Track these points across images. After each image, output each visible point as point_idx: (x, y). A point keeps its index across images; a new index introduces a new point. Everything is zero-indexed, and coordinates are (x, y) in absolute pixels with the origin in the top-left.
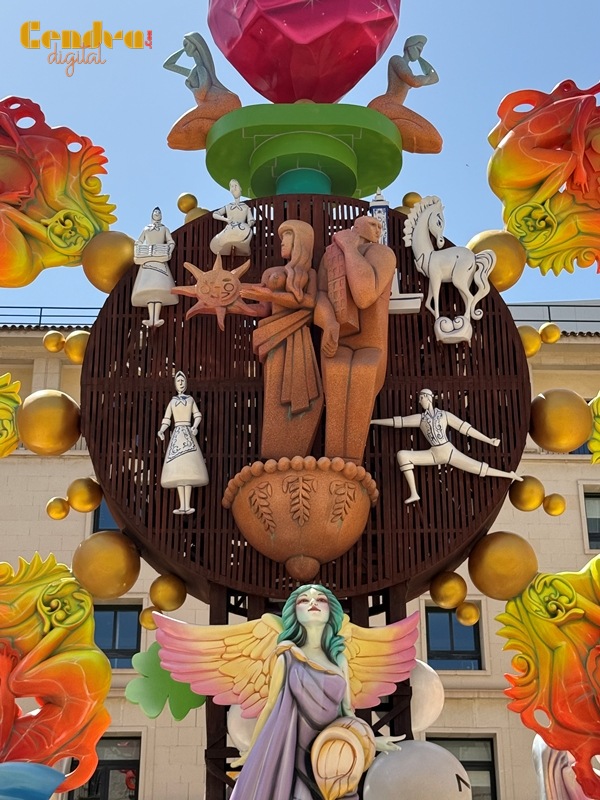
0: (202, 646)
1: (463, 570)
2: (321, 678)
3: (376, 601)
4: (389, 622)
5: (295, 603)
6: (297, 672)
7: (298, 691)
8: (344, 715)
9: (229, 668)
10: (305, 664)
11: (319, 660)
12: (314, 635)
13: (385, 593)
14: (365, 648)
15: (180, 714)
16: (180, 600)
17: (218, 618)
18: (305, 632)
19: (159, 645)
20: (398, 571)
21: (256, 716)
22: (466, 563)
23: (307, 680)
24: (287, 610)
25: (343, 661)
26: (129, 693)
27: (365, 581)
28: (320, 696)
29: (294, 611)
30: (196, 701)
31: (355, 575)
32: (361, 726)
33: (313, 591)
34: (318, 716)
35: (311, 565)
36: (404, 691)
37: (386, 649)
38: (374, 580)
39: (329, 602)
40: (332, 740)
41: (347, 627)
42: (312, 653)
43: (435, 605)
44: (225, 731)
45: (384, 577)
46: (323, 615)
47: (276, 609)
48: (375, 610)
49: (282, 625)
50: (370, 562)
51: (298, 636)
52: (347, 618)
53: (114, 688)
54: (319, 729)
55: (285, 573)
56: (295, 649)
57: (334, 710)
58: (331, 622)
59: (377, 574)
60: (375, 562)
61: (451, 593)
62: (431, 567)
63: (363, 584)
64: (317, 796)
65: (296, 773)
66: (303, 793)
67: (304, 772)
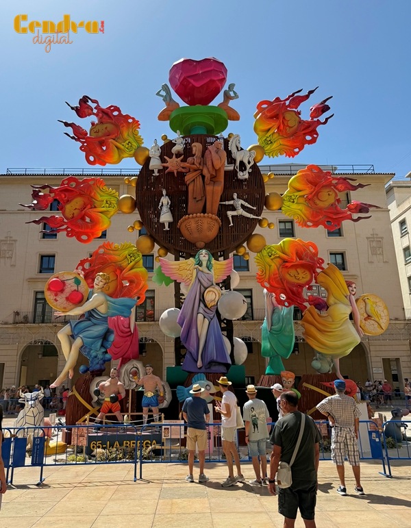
0: (173, 267)
1: (245, 244)
2: (207, 275)
3: (220, 254)
4: (224, 259)
5: (199, 255)
6: (200, 273)
7: (200, 278)
9: (181, 273)
10: (202, 271)
11: (206, 270)
12: (204, 264)
13: (223, 251)
14: (218, 267)
15: (167, 285)
16: (166, 254)
17: (177, 259)
18: (202, 263)
19: (160, 267)
20: (227, 245)
21: (189, 285)
23: (203, 275)
24: (197, 257)
25: (212, 270)
26: (153, 279)
27: (218, 248)
28: (206, 280)
29: (199, 257)
30: (172, 281)
31: (215, 246)
32: (217, 287)
33: (204, 251)
34: (206, 285)
35: (203, 244)
36: (229, 277)
37: (224, 267)
38: (220, 248)
39: (209, 254)
40: (210, 291)
41: (213, 261)
42: (204, 268)
44: (180, 289)
45: (223, 247)
46: (207, 258)
47: (194, 256)
48: (220, 256)
49: (195, 261)
51: (200, 264)
52: (213, 258)
53: (149, 277)
54: (206, 288)
55: (195, 246)
56: (199, 267)
57: (210, 283)
58: (209, 260)
59: (221, 246)
60: (220, 243)
61: (242, 251)
62: (236, 244)
64: (206, 306)
65: (200, 300)
66: (202, 305)
67: (202, 300)
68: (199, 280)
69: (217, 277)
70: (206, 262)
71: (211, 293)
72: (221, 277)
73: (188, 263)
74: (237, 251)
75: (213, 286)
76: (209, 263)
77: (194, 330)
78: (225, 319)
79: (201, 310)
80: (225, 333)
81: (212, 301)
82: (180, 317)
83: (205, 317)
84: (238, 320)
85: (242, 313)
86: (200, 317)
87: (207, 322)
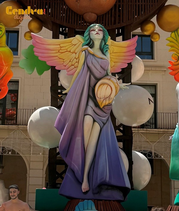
2: (100, 60)
5: (90, 31)
6: (90, 58)
7: (90, 65)
8: (107, 75)
10: (93, 55)
11: (99, 54)
12: (97, 44)
18: (93, 43)
19: (32, 47)
20: (129, 20)
22: (155, 17)
23: (94, 61)
24: (86, 34)
25: (108, 54)
28: (99, 67)
29: (89, 34)
30: (47, 67)
31: (111, 20)
32: (115, 79)
33: (97, 26)
38: (118, 23)
39: (103, 31)
40: (103, 84)
42: (96, 51)
45: (123, 22)
46: (101, 36)
49: (84, 40)
50: (117, 15)
54: (98, 80)
56: (89, 49)
57: (104, 73)
58: (104, 39)
59: (120, 21)
63: (114, 24)
64: (97, 105)
65: (89, 96)
66: (91, 104)
67: (92, 96)
68: (89, 68)
69: (113, 64)
70: (100, 41)
71: (105, 86)
72: (119, 64)
73: (73, 43)
74: (142, 29)
75: (109, 77)
76: (103, 44)
77: (78, 139)
79: (90, 111)
81: (105, 99)
82: (60, 120)
83: (94, 121)
86: (88, 120)
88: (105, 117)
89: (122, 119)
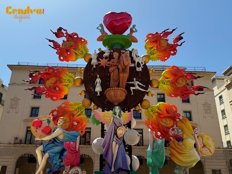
0: (101, 115)
1: (139, 105)
2: (118, 120)
3: (126, 109)
4: (128, 112)
5: (115, 109)
6: (115, 119)
7: (115, 122)
8: (121, 125)
9: (104, 118)
10: (116, 118)
11: (118, 117)
12: (117, 114)
13: (128, 108)
14: (125, 116)
15: (97, 125)
16: (98, 108)
17: (103, 111)
18: (116, 113)
19: (94, 115)
20: (130, 105)
21: (109, 125)
22: (140, 104)
23: (116, 120)
24: (113, 110)
25: (122, 118)
26: (90, 121)
27: (125, 106)
28: (118, 123)
29: (115, 110)
30: (100, 123)
31: (123, 105)
32: (124, 127)
33: (117, 107)
34: (118, 125)
35: (117, 104)
36: (130, 122)
37: (128, 116)
39: (120, 109)
41: (122, 113)
42: (117, 116)
43: (135, 110)
44: (104, 127)
46: (119, 111)
47: (112, 110)
48: (126, 110)
49: (113, 112)
51: (115, 114)
52: (122, 111)
54: (118, 127)
55: (113, 104)
56: (115, 116)
57: (120, 125)
58: (120, 112)
59: (127, 105)
60: (126, 103)
61: (137, 108)
62: (135, 104)
64: (117, 137)
65: (114, 134)
66: (115, 136)
67: (115, 133)
68: (114, 123)
69: (124, 121)
70: (118, 113)
71: (121, 130)
72: (126, 121)
73: (109, 113)
74: (135, 108)
75: (122, 126)
76: (120, 113)
77: (110, 150)
78: (128, 145)
79: (115, 139)
80: (127, 153)
81: (120, 135)
82: (103, 143)
83: (116, 143)
84: (135, 145)
85: (137, 141)
86: (114, 143)
87: (118, 146)
88: (121, 142)
89: (128, 142)
